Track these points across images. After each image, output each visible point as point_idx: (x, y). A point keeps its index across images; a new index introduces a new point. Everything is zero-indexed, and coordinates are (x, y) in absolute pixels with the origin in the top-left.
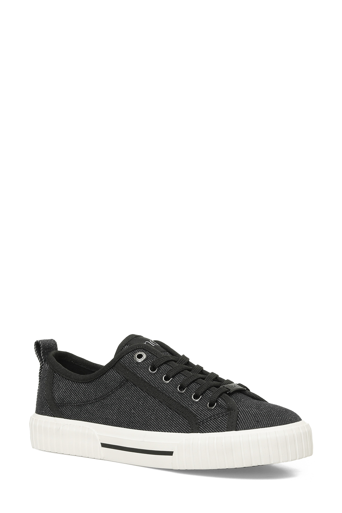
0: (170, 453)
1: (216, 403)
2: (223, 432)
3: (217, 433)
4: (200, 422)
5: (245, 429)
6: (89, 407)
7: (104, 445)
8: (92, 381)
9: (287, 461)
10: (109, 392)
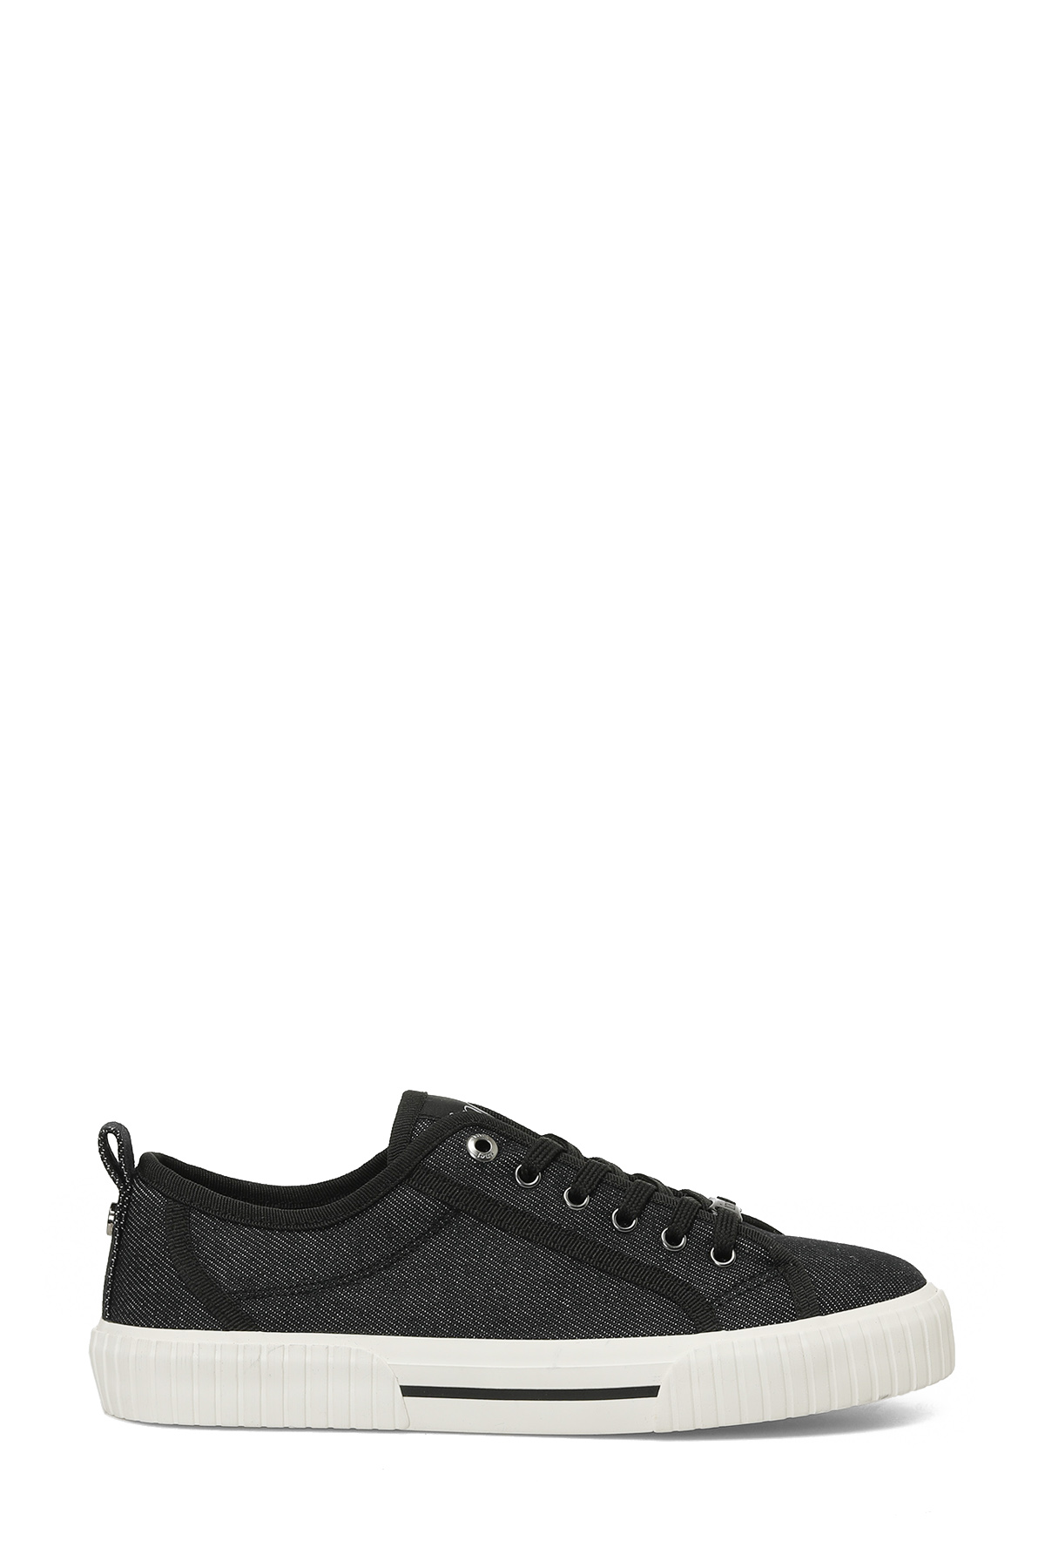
0: (652, 1391)
1: (733, 1252)
2: (790, 1323)
3: (760, 1328)
4: (712, 1303)
5: (841, 1311)
6: (344, 1294)
7: (408, 1391)
8: (337, 1224)
9: (908, 1392)
10: (400, 1251)
